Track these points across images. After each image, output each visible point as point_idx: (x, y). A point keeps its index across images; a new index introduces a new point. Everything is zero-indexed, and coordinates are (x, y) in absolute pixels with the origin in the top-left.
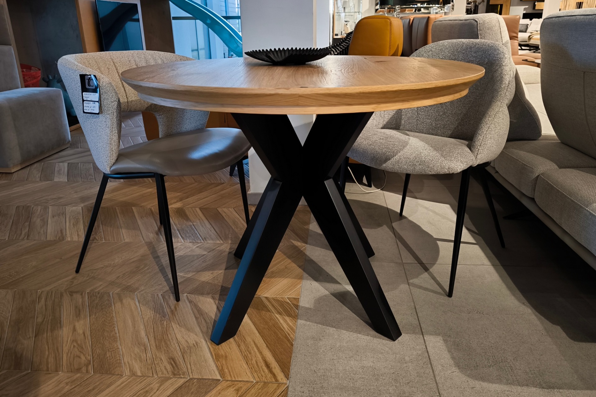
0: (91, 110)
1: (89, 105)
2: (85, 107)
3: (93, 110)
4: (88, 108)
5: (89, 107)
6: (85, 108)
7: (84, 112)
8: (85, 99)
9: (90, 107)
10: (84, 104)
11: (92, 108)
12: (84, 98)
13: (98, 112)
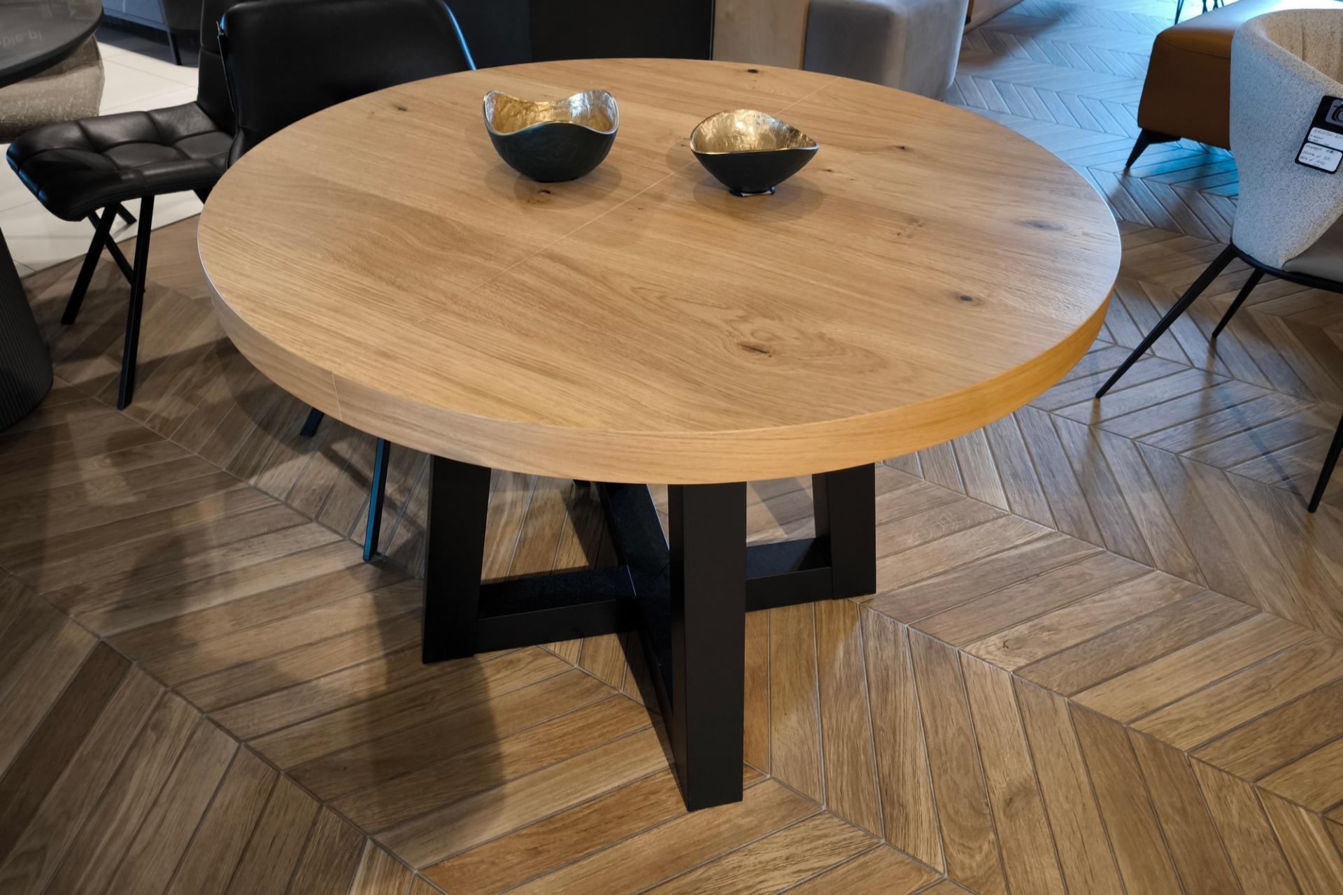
0: (1318, 162)
1: (1317, 153)
2: (1306, 152)
3: (1323, 163)
4: (1310, 157)
5: (1315, 156)
6: (1302, 155)
7: (1297, 161)
8: (1311, 138)
9: (1318, 157)
10: (1305, 147)
11: (1321, 159)
12: (1309, 137)
13: (1332, 169)
